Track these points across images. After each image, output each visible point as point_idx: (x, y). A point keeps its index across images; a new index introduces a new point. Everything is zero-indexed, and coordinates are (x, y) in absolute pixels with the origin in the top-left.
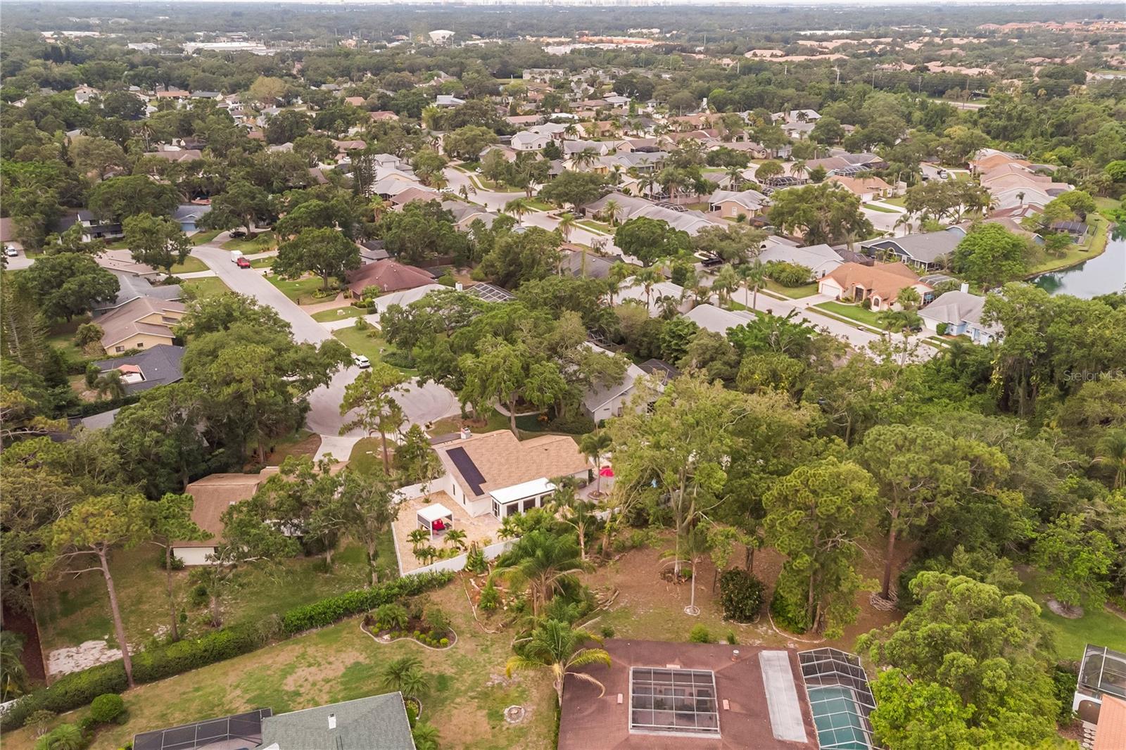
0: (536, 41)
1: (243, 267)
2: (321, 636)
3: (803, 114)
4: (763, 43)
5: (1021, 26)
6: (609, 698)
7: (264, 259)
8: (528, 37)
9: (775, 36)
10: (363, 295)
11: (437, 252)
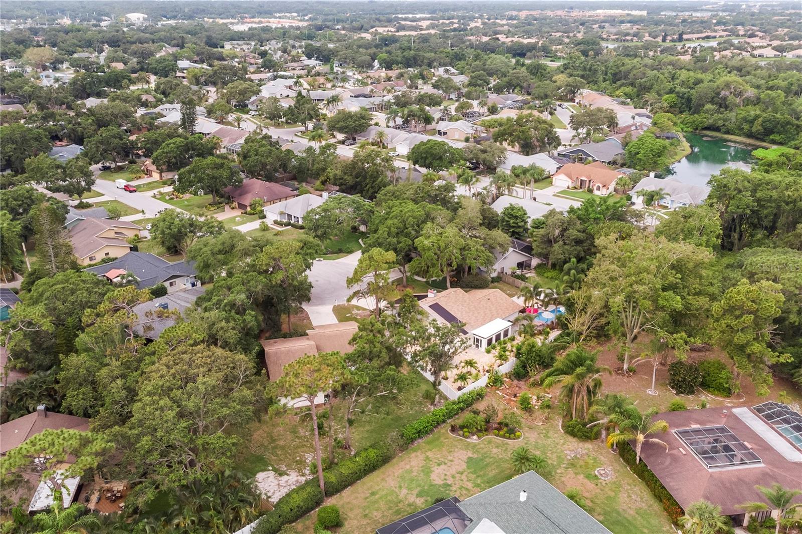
0: (213, 22)
1: (131, 192)
2: (429, 443)
3: (448, 70)
4: (377, 23)
5: (531, 13)
6: (675, 452)
7: (144, 185)
8: (206, 19)
9: (382, 18)
10: (251, 206)
11: (285, 171)
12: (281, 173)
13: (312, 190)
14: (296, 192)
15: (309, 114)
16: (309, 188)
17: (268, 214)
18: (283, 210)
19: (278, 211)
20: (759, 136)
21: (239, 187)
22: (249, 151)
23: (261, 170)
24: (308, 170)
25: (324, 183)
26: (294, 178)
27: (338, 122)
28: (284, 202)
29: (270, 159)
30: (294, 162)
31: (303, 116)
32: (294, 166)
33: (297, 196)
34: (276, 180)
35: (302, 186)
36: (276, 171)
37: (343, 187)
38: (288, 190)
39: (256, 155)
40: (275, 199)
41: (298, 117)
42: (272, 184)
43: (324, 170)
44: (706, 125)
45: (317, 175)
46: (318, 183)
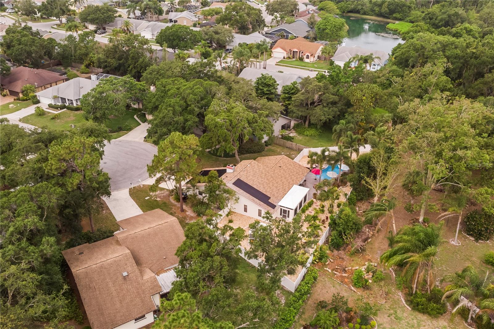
10: (22, 92)
11: (50, 57)
12: (46, 60)
13: (78, 73)
14: (64, 77)
15: (61, 9)
16: (75, 72)
17: (42, 99)
18: (56, 94)
19: (51, 96)
20: (386, 15)
21: (8, 75)
22: (12, 41)
23: (27, 58)
24: (72, 56)
25: (88, 66)
26: (59, 64)
27: (89, 14)
28: (55, 87)
29: (34, 48)
30: (57, 50)
31: (56, 11)
32: (58, 53)
33: (67, 80)
34: (43, 67)
35: (69, 71)
36: (42, 58)
37: (108, 69)
38: (57, 75)
39: (19, 44)
40: (45, 84)
41: (52, 12)
42: (40, 71)
43: (86, 55)
44: (350, 9)
45: (81, 60)
46: (83, 67)
